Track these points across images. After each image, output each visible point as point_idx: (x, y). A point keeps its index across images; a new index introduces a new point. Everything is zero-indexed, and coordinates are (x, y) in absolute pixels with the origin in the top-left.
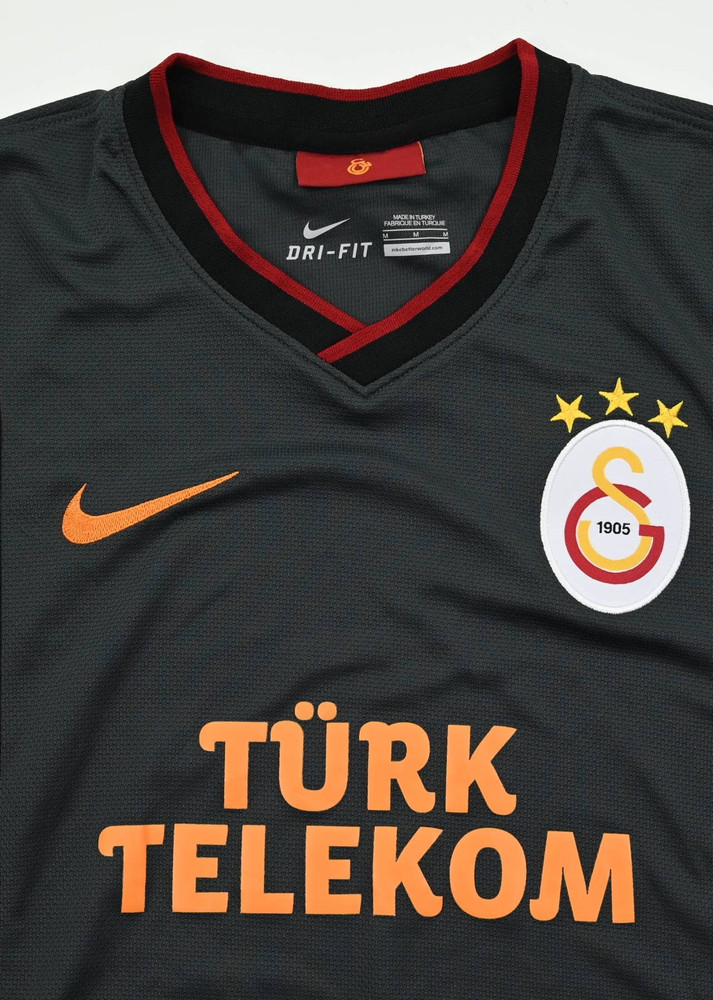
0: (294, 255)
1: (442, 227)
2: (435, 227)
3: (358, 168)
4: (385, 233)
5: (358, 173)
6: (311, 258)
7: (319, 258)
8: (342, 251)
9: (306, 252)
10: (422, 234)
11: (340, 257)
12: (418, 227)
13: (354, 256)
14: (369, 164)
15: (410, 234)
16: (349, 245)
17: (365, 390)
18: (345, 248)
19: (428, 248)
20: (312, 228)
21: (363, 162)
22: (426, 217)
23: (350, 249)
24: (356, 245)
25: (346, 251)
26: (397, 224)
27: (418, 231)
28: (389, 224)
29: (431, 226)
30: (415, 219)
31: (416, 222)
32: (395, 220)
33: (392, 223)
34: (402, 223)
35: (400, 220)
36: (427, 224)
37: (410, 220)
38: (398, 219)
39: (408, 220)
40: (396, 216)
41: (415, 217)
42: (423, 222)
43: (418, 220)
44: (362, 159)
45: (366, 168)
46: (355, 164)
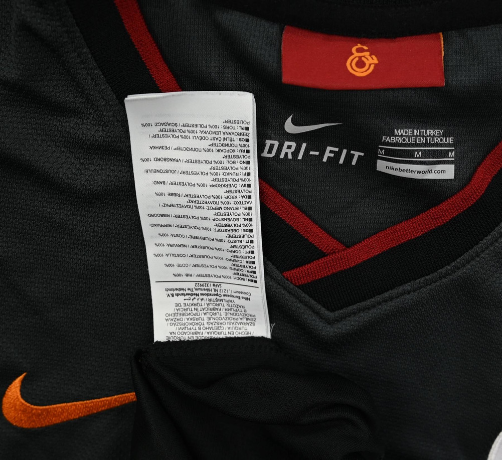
0: (270, 152)
1: (449, 145)
2: (442, 145)
3: (361, 64)
4: (382, 148)
5: (360, 73)
6: (290, 157)
7: (300, 157)
8: (327, 154)
9: (285, 150)
10: (425, 154)
11: (325, 160)
12: (422, 145)
13: (341, 162)
14: (376, 61)
15: (411, 154)
16: (337, 149)
17: (331, 315)
18: (331, 152)
19: (429, 172)
20: (295, 123)
21: (367, 54)
22: (432, 132)
23: (338, 155)
24: (345, 151)
25: (332, 155)
26: (397, 141)
27: (421, 150)
28: (388, 139)
29: (437, 145)
30: (420, 136)
31: (420, 139)
32: (396, 136)
33: (391, 139)
34: (404, 140)
35: (402, 136)
36: (433, 141)
37: (414, 136)
38: (400, 134)
39: (412, 136)
40: (397, 131)
41: (420, 133)
42: (429, 138)
43: (423, 136)
44: (366, 48)
45: (370, 65)
46: (356, 54)
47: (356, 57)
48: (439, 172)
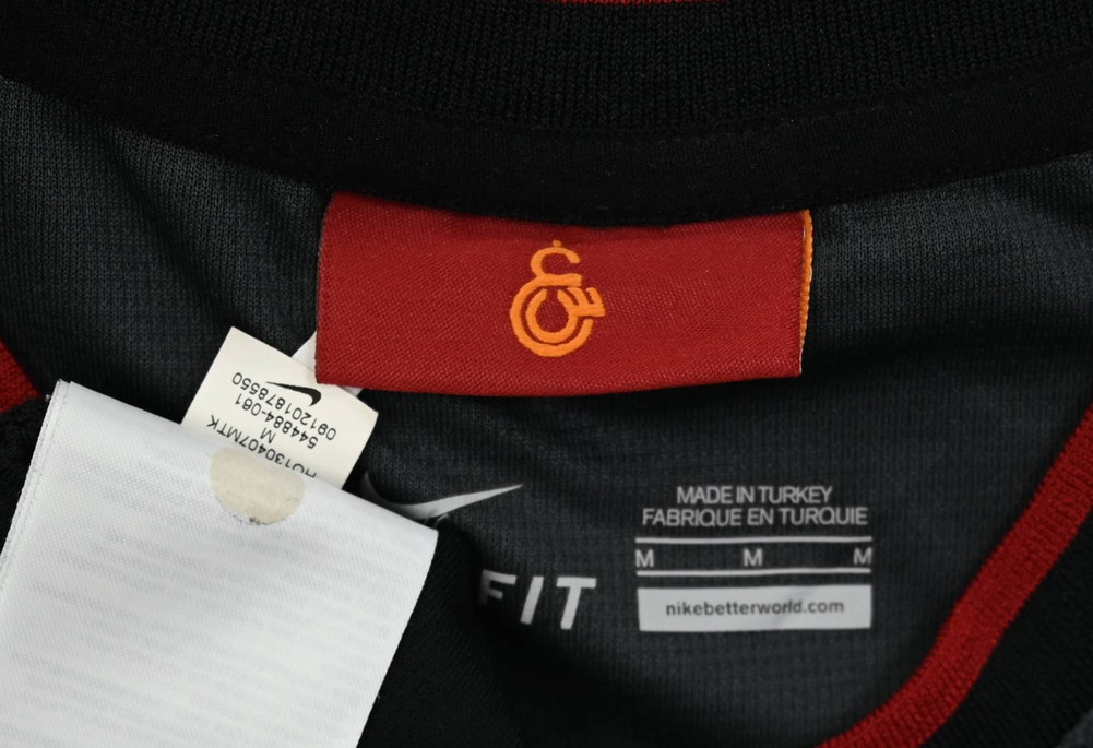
1: (852, 530)
2: (826, 530)
3: (553, 316)
4: (644, 548)
5: (548, 345)
8: (487, 597)
10: (774, 556)
12: (764, 530)
13: (530, 618)
14: (598, 309)
15: (731, 557)
16: (512, 578)
18: (496, 588)
19: (792, 607)
21: (573, 280)
22: (797, 494)
23: (516, 593)
24: (536, 583)
26: (687, 522)
27: (761, 545)
28: (659, 517)
29: (813, 528)
30: (757, 503)
31: (758, 513)
32: (682, 506)
33: (669, 517)
34: (707, 518)
35: (700, 505)
36: (798, 518)
37: (737, 506)
38: (694, 501)
39: (731, 507)
40: (686, 490)
41: (758, 495)
42: (784, 511)
43: (768, 506)
44: (573, 258)
45: (581, 320)
46: (542, 278)
47: (539, 289)
48: (823, 608)
